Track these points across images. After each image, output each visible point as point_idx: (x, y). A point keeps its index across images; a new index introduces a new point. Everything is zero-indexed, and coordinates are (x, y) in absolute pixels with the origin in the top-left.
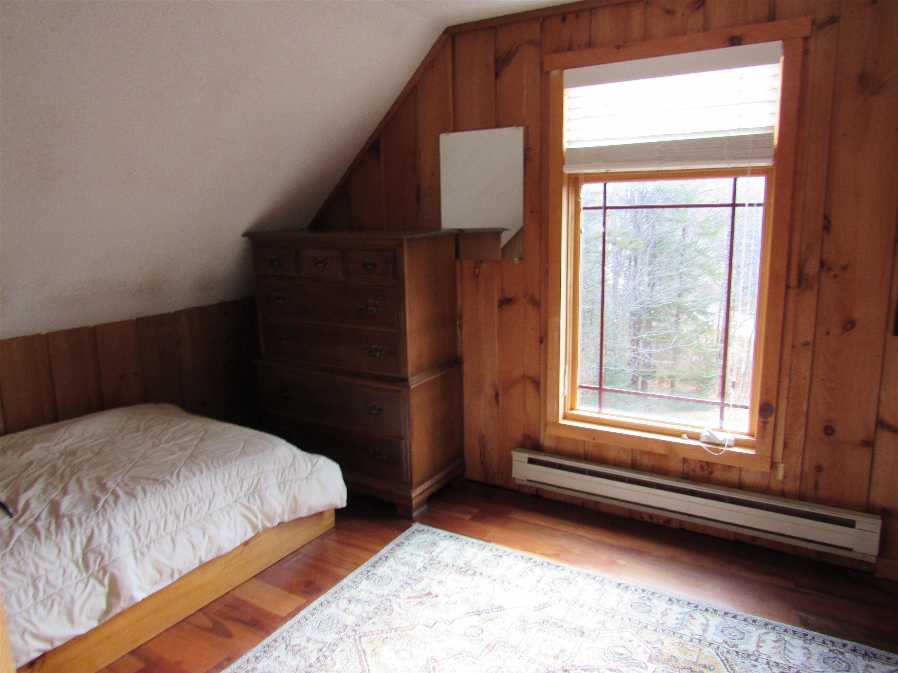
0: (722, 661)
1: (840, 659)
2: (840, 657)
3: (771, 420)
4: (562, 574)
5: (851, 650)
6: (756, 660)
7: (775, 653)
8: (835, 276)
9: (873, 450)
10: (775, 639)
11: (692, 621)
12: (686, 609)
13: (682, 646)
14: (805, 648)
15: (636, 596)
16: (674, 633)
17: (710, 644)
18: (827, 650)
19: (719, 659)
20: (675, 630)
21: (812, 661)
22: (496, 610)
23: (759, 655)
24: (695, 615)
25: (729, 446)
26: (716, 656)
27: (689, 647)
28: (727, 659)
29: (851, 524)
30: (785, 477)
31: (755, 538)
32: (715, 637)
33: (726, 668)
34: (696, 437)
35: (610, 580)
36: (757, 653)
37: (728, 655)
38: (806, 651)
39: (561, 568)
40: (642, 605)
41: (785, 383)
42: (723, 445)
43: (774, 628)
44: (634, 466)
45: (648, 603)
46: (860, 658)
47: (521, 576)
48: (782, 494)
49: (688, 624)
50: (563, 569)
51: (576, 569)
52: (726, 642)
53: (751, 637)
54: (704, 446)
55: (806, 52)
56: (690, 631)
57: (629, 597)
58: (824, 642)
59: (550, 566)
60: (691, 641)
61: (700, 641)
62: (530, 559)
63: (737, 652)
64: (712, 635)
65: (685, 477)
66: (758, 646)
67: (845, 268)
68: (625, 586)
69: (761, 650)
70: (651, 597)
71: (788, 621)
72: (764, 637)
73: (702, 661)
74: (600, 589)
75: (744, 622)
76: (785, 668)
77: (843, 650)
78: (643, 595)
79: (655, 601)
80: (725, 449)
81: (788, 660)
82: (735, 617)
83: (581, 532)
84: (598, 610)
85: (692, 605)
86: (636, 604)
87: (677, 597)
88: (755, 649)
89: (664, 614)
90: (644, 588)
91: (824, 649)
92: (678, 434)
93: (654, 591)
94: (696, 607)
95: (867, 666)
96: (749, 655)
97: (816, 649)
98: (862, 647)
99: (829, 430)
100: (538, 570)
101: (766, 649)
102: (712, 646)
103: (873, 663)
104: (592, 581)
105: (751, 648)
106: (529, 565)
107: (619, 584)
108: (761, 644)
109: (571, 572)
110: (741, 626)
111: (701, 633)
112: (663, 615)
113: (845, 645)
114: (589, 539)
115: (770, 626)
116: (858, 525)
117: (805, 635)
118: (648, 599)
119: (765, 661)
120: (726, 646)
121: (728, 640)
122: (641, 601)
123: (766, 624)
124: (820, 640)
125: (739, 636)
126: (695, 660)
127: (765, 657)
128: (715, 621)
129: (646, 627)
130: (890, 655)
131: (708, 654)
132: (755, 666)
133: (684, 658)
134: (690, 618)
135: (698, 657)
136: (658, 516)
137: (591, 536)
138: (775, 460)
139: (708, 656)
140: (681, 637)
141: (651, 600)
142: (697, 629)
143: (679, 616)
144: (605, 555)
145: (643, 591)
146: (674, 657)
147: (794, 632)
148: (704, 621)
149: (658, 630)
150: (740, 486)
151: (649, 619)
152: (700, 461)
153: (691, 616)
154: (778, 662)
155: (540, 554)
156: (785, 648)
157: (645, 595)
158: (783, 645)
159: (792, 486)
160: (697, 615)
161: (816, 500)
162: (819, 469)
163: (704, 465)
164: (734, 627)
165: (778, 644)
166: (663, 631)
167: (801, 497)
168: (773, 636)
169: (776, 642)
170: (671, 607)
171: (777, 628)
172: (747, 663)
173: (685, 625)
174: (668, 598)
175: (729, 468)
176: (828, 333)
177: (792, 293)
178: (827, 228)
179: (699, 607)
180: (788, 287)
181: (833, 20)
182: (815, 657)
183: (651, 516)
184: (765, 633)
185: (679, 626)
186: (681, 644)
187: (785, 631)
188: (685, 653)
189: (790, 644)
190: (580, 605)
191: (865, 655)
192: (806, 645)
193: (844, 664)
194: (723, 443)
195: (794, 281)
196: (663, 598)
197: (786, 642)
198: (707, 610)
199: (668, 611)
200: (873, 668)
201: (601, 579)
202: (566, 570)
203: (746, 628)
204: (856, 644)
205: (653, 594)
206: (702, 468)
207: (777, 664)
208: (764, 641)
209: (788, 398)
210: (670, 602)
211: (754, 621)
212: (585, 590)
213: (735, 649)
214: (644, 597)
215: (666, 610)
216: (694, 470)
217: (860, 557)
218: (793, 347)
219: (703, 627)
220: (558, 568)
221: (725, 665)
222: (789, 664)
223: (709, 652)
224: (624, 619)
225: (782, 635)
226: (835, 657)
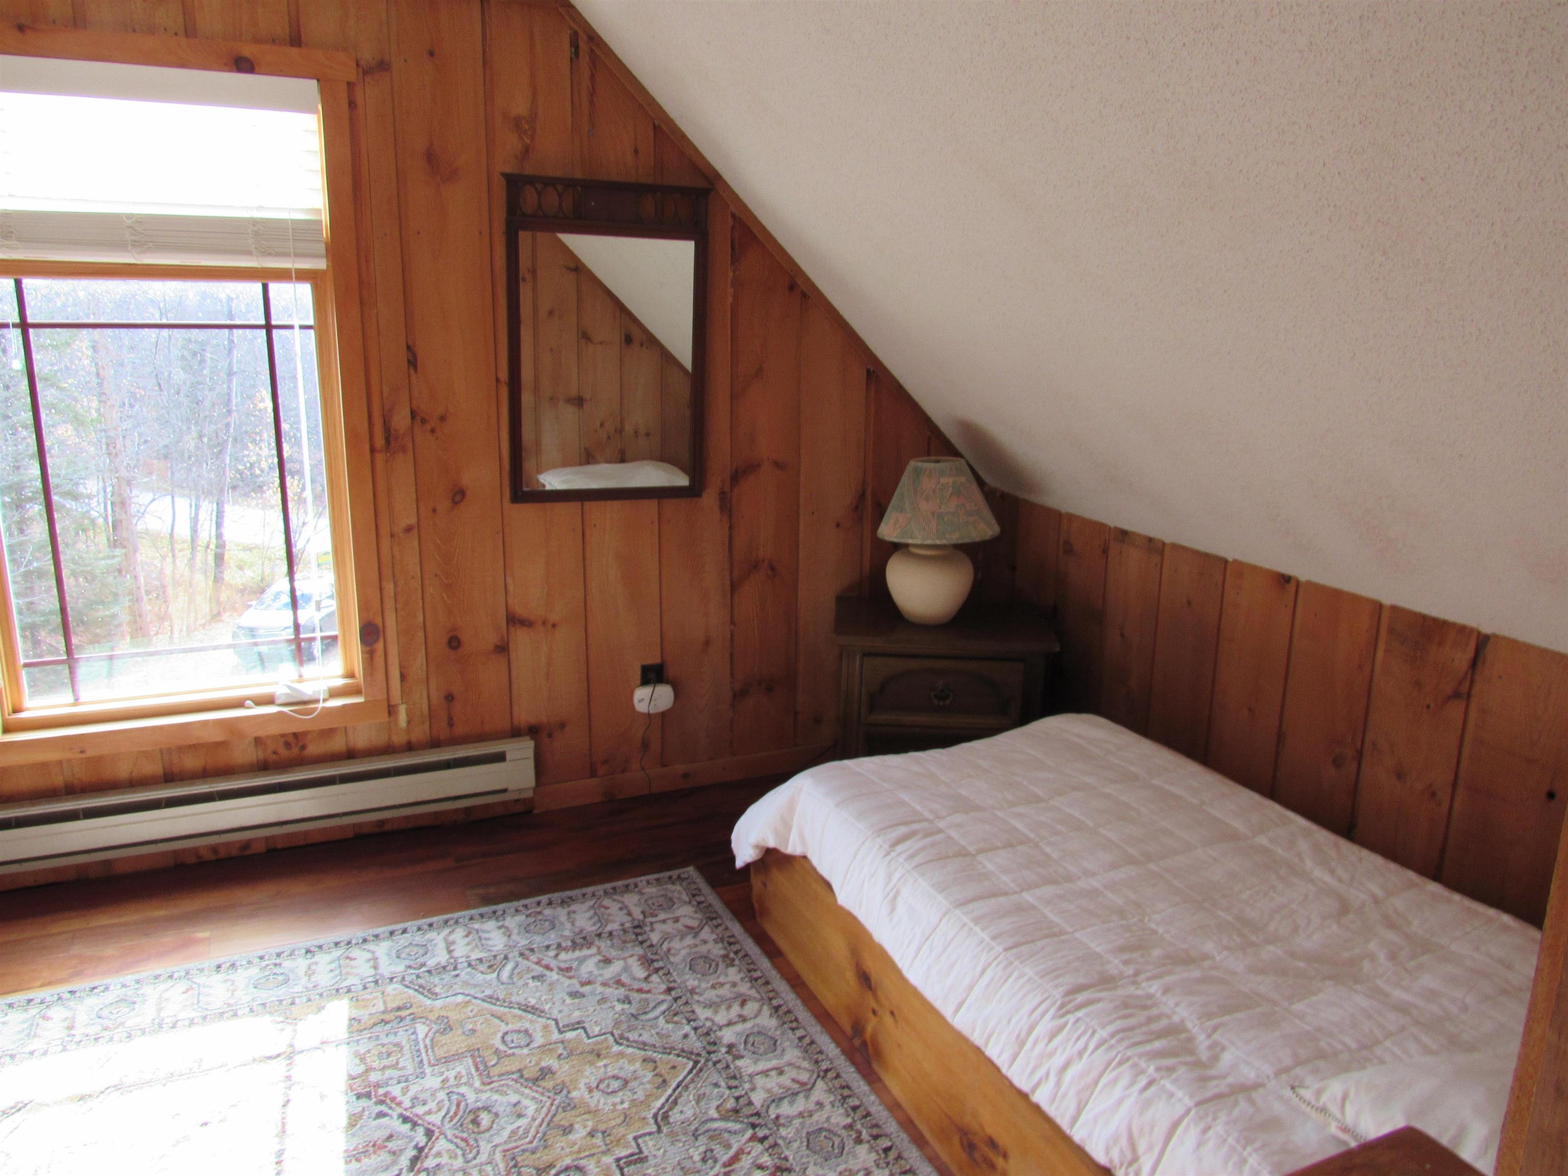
0: (416, 990)
1: (541, 920)
2: (540, 918)
3: (380, 645)
4: (109, 997)
5: (548, 905)
6: (455, 969)
7: (472, 950)
8: (433, 431)
9: (509, 655)
10: (465, 934)
11: (352, 963)
12: (337, 953)
13: (357, 1000)
14: (500, 927)
15: (254, 971)
16: (337, 990)
17: (391, 979)
18: (523, 917)
19: (411, 992)
20: (336, 986)
21: (515, 937)
22: (15, 1110)
23: (455, 961)
24: (352, 955)
25: (325, 700)
26: (407, 990)
27: (368, 996)
28: (421, 986)
29: (500, 757)
30: (409, 722)
31: (382, 822)
32: (393, 968)
33: (426, 996)
34: (269, 700)
35: (200, 967)
36: (452, 960)
37: (420, 981)
38: (503, 930)
39: (102, 988)
40: (271, 977)
41: (389, 587)
42: (317, 701)
43: (457, 922)
44: (169, 778)
45: (278, 970)
46: (559, 909)
47: (28, 1035)
48: (410, 747)
49: (349, 970)
50: (107, 989)
51: (129, 978)
52: (410, 967)
53: (435, 945)
54: (286, 709)
55: (352, 104)
56: (357, 977)
57: (242, 976)
58: (517, 911)
59: (78, 994)
60: (365, 988)
61: (376, 982)
62: (30, 1001)
63: (429, 972)
64: (387, 969)
65: (264, 767)
66: (450, 952)
67: (443, 419)
68: (229, 964)
69: (457, 954)
70: (278, 961)
71: (467, 907)
72: (451, 938)
73: (391, 1005)
74: (191, 988)
75: (419, 933)
76: (490, 961)
77: (539, 909)
78: (264, 964)
79: (287, 964)
80: (321, 705)
81: (490, 950)
82: (405, 931)
83: (102, 920)
84: (205, 1018)
85: (342, 944)
86: (261, 981)
87: (316, 943)
88: (447, 957)
89: (310, 972)
90: (261, 953)
91: (520, 918)
92: (239, 704)
93: (278, 950)
94: (349, 943)
95: (569, 913)
96: (444, 968)
97: (513, 922)
98: (556, 896)
99: (454, 642)
100: (58, 1013)
101: (460, 951)
102: (395, 980)
103: (573, 908)
104: (170, 983)
105: (441, 957)
106: (33, 1011)
107: (219, 967)
108: (452, 948)
109: (124, 986)
110: (418, 938)
111: (372, 972)
112: (309, 976)
113: (539, 903)
114: (121, 925)
115: (452, 922)
116: (509, 756)
117: (495, 912)
118: (276, 965)
119: (466, 964)
120: (412, 971)
121: (411, 963)
122: (267, 973)
123: (446, 922)
124: (513, 910)
125: (421, 951)
126: (382, 1008)
127: (463, 959)
128: (382, 949)
129: (293, 1003)
130: (584, 890)
131: (394, 992)
132: (457, 975)
133: (368, 1012)
134: (348, 961)
135: (385, 1002)
136: (227, 845)
137: (123, 920)
138: (392, 703)
139: (395, 995)
140: (349, 991)
141: (280, 965)
142: (366, 970)
143: (333, 966)
144: (170, 938)
145: (262, 958)
146: (354, 1019)
147: (482, 916)
148: (369, 955)
149: (312, 997)
150: (350, 755)
151: (291, 990)
152: (283, 736)
153: (348, 958)
154: (480, 957)
155: (42, 986)
156: (480, 938)
157: (267, 962)
158: (476, 937)
159: (420, 733)
160: (355, 952)
161: (454, 741)
162: (450, 698)
163: (291, 739)
164: (411, 944)
165: (471, 937)
166: (321, 995)
167: (435, 743)
168: (459, 933)
169: (467, 936)
170: (313, 960)
171: (461, 920)
172: (447, 977)
173: (348, 973)
174: (304, 951)
175: (328, 733)
176: (434, 510)
177: (380, 458)
178: (413, 363)
179: (354, 942)
180: (373, 450)
181: (383, 66)
182: (515, 931)
183: (214, 849)
184: (450, 933)
185: (339, 978)
186: (354, 999)
187: (471, 919)
188: (365, 1006)
189: (483, 931)
190: (171, 1025)
191: (563, 903)
192: (500, 924)
193: (547, 923)
194: (315, 697)
195: (380, 442)
196: (296, 953)
197: (477, 931)
198: (365, 941)
199: (313, 967)
200: (574, 912)
201: (183, 974)
202: (112, 988)
203: (426, 937)
204: (549, 896)
205: (278, 955)
206: (288, 745)
207: (481, 960)
208: (453, 943)
209: (396, 610)
210: (309, 955)
211: (431, 925)
212: (166, 1000)
213: (424, 969)
214: (267, 965)
215: (309, 968)
216: (275, 752)
217: (516, 796)
218: (392, 536)
219: (372, 963)
220: (95, 991)
221: (423, 994)
222: (493, 953)
223: (395, 989)
224: (254, 1008)
225: (469, 926)
226: (535, 921)
